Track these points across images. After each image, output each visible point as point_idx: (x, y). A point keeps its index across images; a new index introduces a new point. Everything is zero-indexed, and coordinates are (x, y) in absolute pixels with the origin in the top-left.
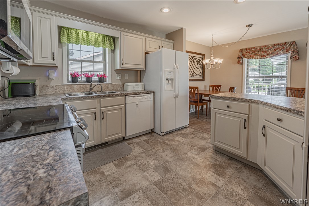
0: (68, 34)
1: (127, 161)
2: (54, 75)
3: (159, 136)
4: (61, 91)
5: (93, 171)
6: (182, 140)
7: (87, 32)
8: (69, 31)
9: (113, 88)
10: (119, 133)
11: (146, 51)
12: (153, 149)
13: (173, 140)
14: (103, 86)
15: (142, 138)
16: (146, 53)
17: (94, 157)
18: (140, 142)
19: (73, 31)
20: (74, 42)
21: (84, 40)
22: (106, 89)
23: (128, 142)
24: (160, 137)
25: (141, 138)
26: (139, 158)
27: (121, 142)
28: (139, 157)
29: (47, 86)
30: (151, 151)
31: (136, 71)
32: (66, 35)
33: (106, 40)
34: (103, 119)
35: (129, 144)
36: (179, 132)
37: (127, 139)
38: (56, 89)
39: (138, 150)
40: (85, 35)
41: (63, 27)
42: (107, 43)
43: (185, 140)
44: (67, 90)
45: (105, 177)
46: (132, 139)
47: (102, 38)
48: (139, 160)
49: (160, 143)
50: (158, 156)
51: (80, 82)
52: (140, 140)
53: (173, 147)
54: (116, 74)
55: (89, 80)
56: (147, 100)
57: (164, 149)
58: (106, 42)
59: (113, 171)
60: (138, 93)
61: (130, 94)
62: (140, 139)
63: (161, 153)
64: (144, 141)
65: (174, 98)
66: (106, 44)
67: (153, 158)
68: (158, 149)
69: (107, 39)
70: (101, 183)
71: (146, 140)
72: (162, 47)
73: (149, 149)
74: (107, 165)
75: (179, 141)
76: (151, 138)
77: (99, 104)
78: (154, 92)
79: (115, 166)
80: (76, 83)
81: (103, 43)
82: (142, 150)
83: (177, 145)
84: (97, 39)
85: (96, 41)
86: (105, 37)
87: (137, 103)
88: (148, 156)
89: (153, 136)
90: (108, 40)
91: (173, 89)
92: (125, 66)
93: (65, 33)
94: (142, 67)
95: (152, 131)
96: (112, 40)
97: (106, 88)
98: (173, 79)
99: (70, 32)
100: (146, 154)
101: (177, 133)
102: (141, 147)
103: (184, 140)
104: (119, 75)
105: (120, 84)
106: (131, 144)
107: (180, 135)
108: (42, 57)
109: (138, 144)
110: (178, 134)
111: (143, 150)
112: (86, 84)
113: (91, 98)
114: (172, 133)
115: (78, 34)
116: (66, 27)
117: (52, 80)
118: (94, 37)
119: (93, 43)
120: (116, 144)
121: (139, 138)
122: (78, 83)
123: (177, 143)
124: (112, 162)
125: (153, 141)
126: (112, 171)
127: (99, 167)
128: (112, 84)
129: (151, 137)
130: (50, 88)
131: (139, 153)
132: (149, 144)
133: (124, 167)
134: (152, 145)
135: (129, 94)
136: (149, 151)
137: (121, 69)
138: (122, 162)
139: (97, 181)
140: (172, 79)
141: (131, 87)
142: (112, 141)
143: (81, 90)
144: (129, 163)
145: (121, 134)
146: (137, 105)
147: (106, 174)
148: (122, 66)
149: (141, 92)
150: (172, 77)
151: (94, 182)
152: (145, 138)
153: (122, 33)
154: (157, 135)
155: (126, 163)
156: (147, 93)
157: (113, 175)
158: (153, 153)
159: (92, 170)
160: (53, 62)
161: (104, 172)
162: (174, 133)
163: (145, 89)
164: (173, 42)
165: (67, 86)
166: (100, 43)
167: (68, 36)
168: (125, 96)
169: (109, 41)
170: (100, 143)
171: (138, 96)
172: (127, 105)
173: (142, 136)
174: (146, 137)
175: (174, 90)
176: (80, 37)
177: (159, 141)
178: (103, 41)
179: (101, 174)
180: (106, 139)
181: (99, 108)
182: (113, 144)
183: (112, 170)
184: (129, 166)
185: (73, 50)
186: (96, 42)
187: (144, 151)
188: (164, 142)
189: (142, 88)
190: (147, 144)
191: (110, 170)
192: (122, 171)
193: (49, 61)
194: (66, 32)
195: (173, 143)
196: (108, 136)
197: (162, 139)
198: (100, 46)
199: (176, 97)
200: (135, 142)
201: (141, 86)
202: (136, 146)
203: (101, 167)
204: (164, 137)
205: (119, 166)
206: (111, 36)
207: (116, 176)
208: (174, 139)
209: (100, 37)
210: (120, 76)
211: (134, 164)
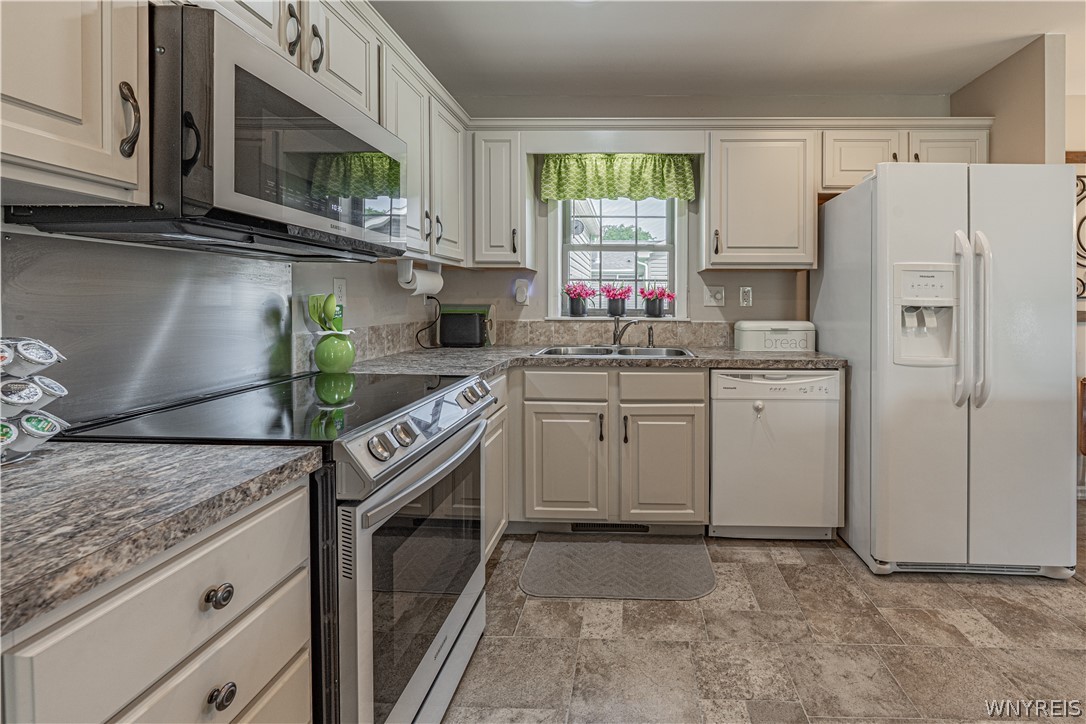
0: (559, 173)
1: (671, 619)
2: (527, 292)
3: (861, 569)
4: (542, 338)
5: (559, 603)
6: (984, 637)
7: (610, 156)
8: (563, 164)
9: (692, 338)
10: (682, 506)
11: (824, 188)
12: (800, 618)
13: (928, 618)
14: (657, 329)
15: (777, 553)
16: (823, 199)
17: (586, 560)
18: (760, 568)
19: (573, 162)
20: (573, 193)
21: (600, 184)
22: (668, 338)
23: (718, 549)
24: (867, 576)
25: (774, 551)
26: (718, 630)
27: (692, 540)
28: (723, 624)
29: (513, 323)
30: (781, 624)
31: (789, 274)
32: (554, 177)
33: (669, 171)
34: (626, 440)
35: (715, 559)
36: (989, 591)
37: (718, 538)
38: (531, 332)
39: (735, 596)
40: (602, 166)
41: (547, 155)
42: (670, 182)
43: (1008, 642)
44: (556, 335)
45: (574, 639)
46: (740, 543)
47: (655, 165)
48: (716, 638)
49: (850, 603)
50: (803, 657)
51: (594, 312)
52: (764, 560)
53: (904, 654)
54: (705, 287)
55: (616, 307)
56: (805, 396)
57: (849, 639)
58: (668, 177)
59: (608, 634)
60: (763, 362)
61: (728, 365)
62: (768, 556)
63: (826, 653)
64: (782, 568)
65: (959, 404)
66: (668, 185)
67: (776, 655)
68: (820, 625)
69: (669, 166)
70: (555, 654)
71: (793, 567)
72: (912, 157)
73: (782, 613)
74: (604, 605)
75: (962, 635)
76: (820, 566)
77: (614, 390)
78: (847, 367)
79: (625, 619)
80: (580, 315)
81: (657, 181)
82: (749, 601)
83: (936, 651)
84: (640, 173)
85: (636, 179)
86: (663, 161)
87: (759, 404)
88: (758, 637)
89: (834, 561)
90: (673, 171)
91: (951, 360)
92: (727, 257)
93: (552, 171)
94: (805, 256)
95: (838, 539)
96: (687, 169)
97: (668, 335)
98: (951, 308)
99: (565, 167)
100: (754, 627)
101: (970, 591)
102: (753, 587)
103: (999, 640)
104: (718, 292)
105: (718, 323)
106: (726, 561)
107: (984, 605)
108: (491, 246)
109: (749, 570)
110: (976, 596)
111: (756, 604)
112: (607, 321)
113: (591, 365)
114: (944, 578)
115: (583, 168)
116: (554, 155)
117: (522, 305)
118: (630, 168)
119: (626, 186)
120: (672, 543)
121: (766, 550)
122: (586, 318)
123: (943, 640)
124: (622, 602)
125: (819, 580)
126: (607, 632)
127: (578, 601)
128: (690, 322)
129: (821, 560)
130: (518, 329)
131: (733, 608)
132: (795, 590)
133: (647, 636)
134: (804, 600)
135: (723, 365)
136: (777, 618)
137: (711, 267)
138: (652, 615)
139: (549, 641)
140: (944, 311)
141: (758, 336)
142: (664, 526)
143: (593, 338)
144: (674, 631)
145: (692, 512)
146: (758, 410)
147: (585, 632)
148: (716, 259)
149: (778, 361)
150: (946, 300)
151: (539, 641)
152: (790, 557)
153: (717, 135)
154: (854, 563)
155: (661, 626)
156: (810, 366)
157: (599, 648)
158: (788, 636)
159: (559, 600)
160: (512, 257)
161: (584, 623)
162: (956, 587)
163: (821, 347)
164: (986, 121)
165: (558, 324)
166: (646, 183)
167: (560, 179)
168: (710, 369)
169: (678, 173)
170: (614, 520)
171: (763, 376)
172: (714, 403)
173: (784, 546)
174: (798, 554)
175: (957, 365)
176: (590, 175)
177: (850, 595)
178: (657, 175)
179: (572, 623)
180: (635, 514)
181: (614, 401)
182: (664, 540)
183: (606, 629)
184: (665, 643)
185: (601, 217)
186: (638, 183)
187: (757, 609)
188: (870, 607)
189: (803, 344)
190: (786, 588)
191: (603, 627)
192: (632, 647)
193: (504, 256)
194: (555, 167)
195: (920, 631)
196: (642, 505)
197: (865, 590)
198: (647, 196)
199: (972, 401)
200: (744, 561)
201: (799, 336)
202: (736, 575)
203: (586, 601)
204: (885, 584)
205: (635, 625)
206: (686, 155)
207: (606, 654)
208: (935, 614)
209: (648, 164)
210: (718, 296)
211: (687, 644)
